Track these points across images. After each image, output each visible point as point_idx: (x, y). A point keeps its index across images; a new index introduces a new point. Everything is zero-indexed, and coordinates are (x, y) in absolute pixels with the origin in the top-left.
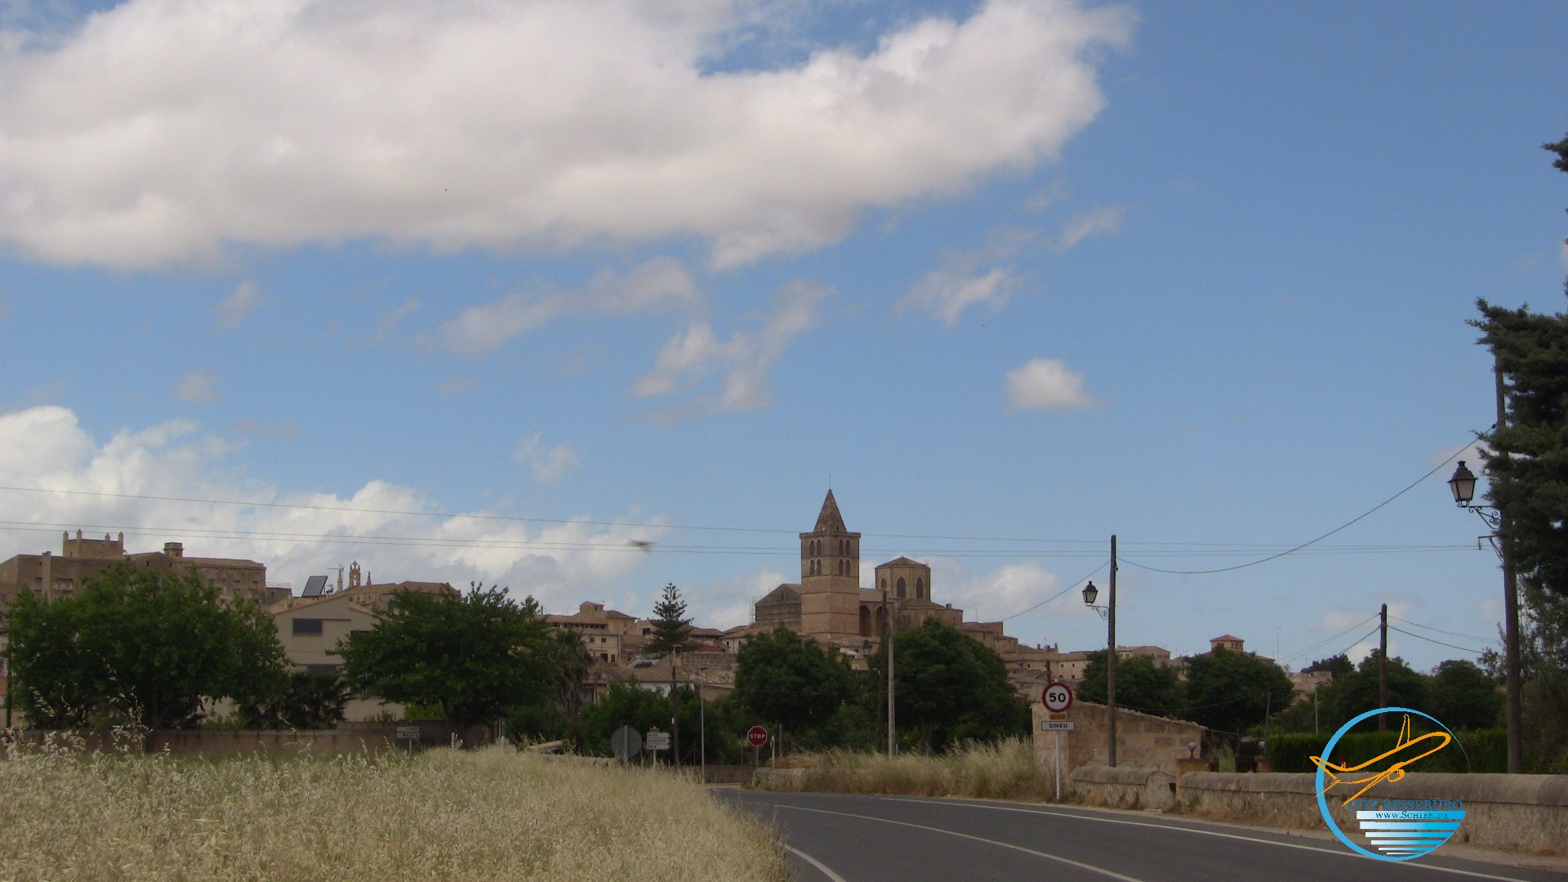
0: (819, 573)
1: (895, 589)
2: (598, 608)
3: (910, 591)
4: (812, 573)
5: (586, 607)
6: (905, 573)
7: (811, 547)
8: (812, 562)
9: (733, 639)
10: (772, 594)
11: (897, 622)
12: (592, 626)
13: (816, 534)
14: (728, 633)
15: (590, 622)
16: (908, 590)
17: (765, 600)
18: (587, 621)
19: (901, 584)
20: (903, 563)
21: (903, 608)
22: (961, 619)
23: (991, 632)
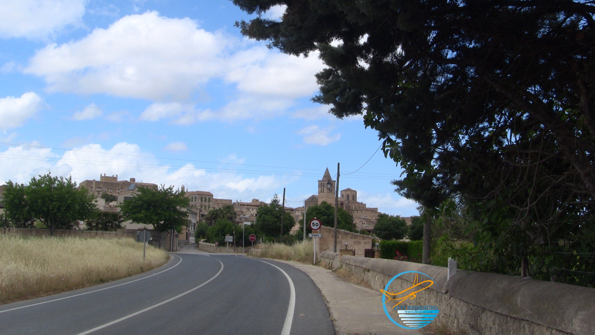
0: (323, 192)
1: (346, 198)
2: (257, 200)
3: (351, 198)
4: (321, 192)
5: (254, 200)
6: (349, 193)
7: (321, 184)
8: (321, 189)
9: (297, 211)
10: (310, 198)
11: (346, 207)
12: (255, 206)
13: (322, 181)
14: (295, 209)
15: (256, 205)
16: (350, 198)
17: (308, 199)
18: (254, 205)
19: (348, 196)
20: (349, 190)
21: (348, 203)
22: (365, 207)
23: (374, 211)
